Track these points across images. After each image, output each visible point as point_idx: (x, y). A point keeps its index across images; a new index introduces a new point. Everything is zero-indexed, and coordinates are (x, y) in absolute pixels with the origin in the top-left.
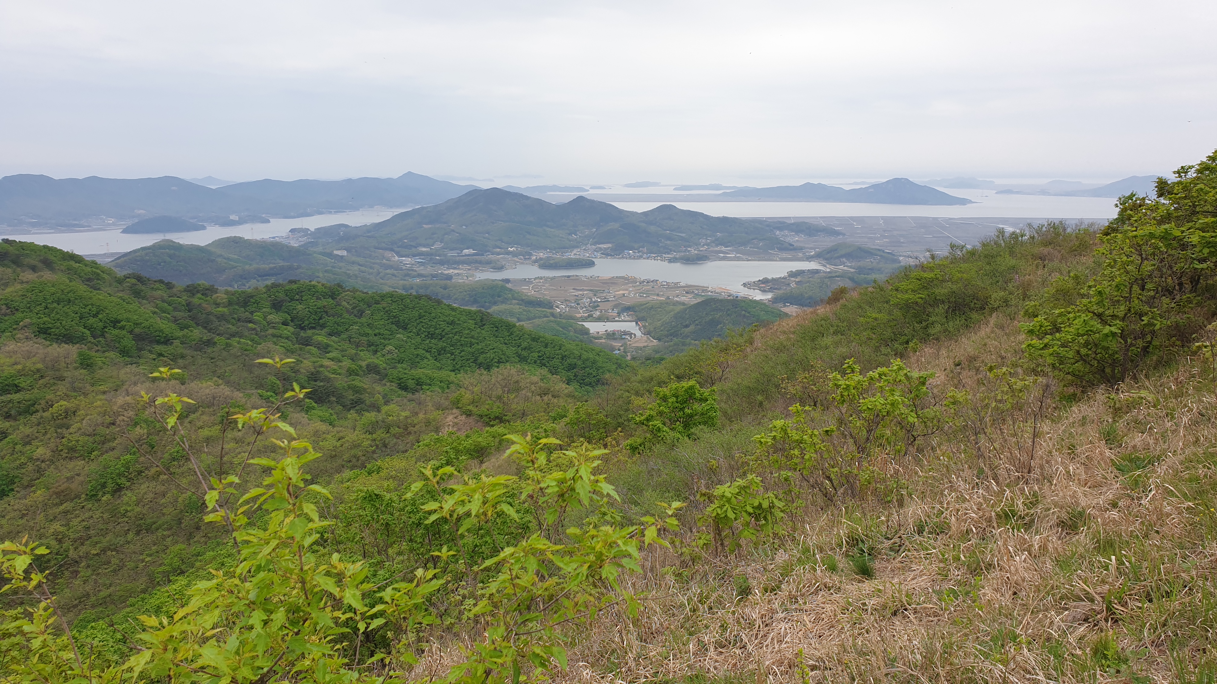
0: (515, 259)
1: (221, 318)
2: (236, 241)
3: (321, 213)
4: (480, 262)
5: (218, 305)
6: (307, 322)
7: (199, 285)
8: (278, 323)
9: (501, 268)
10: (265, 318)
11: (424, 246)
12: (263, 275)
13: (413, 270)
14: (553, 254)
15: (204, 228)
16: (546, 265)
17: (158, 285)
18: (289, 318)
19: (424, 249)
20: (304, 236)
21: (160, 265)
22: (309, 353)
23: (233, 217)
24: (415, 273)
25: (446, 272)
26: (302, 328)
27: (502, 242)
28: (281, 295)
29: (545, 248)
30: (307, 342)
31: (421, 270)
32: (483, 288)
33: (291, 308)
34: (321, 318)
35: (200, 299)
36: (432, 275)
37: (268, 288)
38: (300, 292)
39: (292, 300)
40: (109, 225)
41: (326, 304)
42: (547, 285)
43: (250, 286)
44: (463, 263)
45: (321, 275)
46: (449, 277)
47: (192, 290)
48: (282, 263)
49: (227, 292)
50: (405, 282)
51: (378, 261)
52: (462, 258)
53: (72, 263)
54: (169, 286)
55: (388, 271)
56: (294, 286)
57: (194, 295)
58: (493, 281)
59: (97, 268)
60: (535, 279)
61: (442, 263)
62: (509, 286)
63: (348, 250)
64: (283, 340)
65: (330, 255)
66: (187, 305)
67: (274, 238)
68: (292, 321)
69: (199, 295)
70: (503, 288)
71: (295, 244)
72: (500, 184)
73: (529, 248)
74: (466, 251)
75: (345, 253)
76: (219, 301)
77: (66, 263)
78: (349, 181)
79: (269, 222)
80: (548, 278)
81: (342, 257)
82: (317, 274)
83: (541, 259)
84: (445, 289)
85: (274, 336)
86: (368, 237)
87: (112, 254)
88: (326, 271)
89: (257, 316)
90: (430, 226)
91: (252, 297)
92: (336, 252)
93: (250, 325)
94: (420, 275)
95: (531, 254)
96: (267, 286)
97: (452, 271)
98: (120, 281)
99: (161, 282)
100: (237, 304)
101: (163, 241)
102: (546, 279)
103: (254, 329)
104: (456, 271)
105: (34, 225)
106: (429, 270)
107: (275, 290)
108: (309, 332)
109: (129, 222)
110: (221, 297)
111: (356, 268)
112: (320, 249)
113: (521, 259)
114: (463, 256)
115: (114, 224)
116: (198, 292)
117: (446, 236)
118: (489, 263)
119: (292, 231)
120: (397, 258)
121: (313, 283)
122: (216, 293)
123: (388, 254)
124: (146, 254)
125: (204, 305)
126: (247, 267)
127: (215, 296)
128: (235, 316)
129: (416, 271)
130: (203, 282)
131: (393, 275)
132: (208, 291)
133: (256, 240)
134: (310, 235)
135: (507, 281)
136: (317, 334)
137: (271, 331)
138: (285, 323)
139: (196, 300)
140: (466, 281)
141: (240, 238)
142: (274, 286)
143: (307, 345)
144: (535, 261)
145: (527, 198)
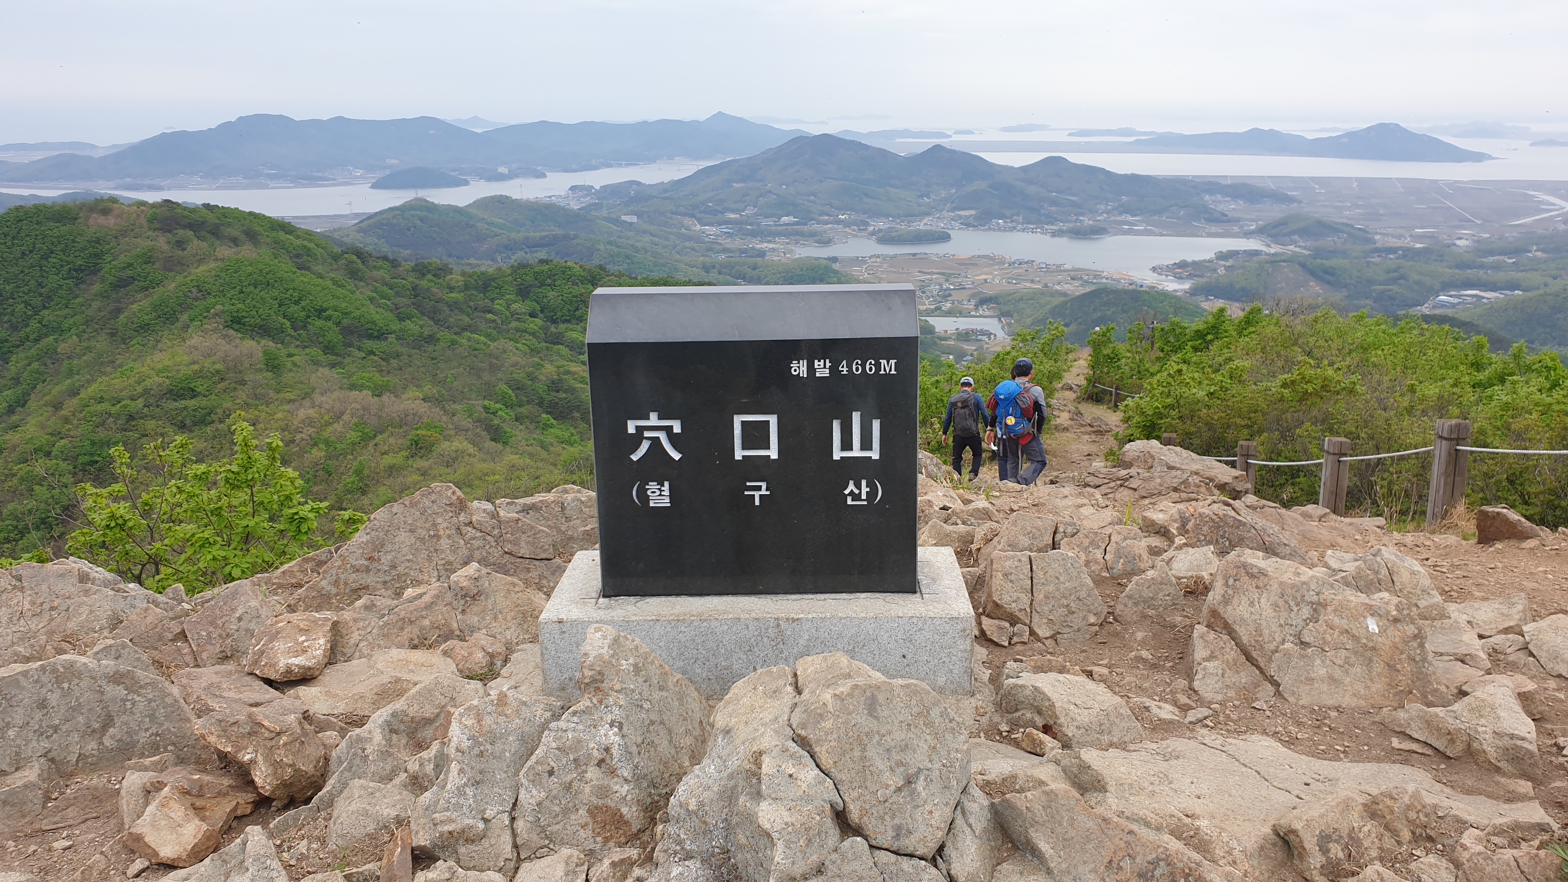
0: (847, 229)
1: (454, 306)
2: (501, 202)
3: (609, 166)
4: (802, 234)
5: (451, 289)
6: (559, 314)
7: (430, 264)
8: (524, 313)
9: (827, 242)
10: (508, 307)
11: (733, 211)
12: (532, 245)
13: (717, 243)
14: (897, 224)
15: (466, 183)
16: (886, 239)
17: (380, 263)
18: (538, 308)
19: (733, 216)
20: (587, 195)
21: (409, 230)
22: (558, 353)
23: (503, 170)
24: (720, 247)
25: (758, 246)
26: (554, 321)
27: (832, 207)
28: (529, 279)
29: (887, 216)
30: (557, 340)
31: (727, 243)
32: (802, 270)
33: (541, 295)
34: (577, 309)
35: (430, 281)
36: (740, 249)
37: (515, 269)
38: (552, 275)
39: (542, 284)
40: (357, 177)
41: (583, 291)
42: (885, 266)
43: (487, 267)
44: (780, 234)
45: (602, 247)
46: (762, 254)
47: (421, 270)
48: (559, 232)
49: (463, 274)
50: (707, 259)
51: (675, 230)
52: (779, 228)
54: (394, 263)
55: (687, 244)
56: (546, 268)
57: (424, 275)
58: (817, 259)
59: (311, 241)
60: (870, 258)
61: (754, 234)
62: (836, 266)
63: (639, 215)
64: (527, 336)
65: (617, 221)
66: (414, 289)
67: (550, 197)
68: (542, 311)
69: (429, 276)
70: (828, 269)
71: (575, 206)
72: (832, 129)
73: (866, 216)
74: (785, 219)
75: (634, 219)
76: (453, 284)
77: (274, 234)
78: (645, 123)
79: (544, 176)
80: (887, 256)
81: (631, 224)
82: (598, 247)
83: (880, 230)
84: (754, 269)
85: (517, 330)
86: (665, 198)
87: (357, 215)
88: (609, 243)
89: (499, 305)
90: (741, 185)
91: (494, 280)
92: (624, 218)
93: (489, 316)
94: (725, 250)
95: (867, 224)
96: (512, 267)
97: (766, 245)
98: (336, 258)
99: (385, 258)
100: (476, 288)
102: (885, 257)
103: (494, 321)
104: (771, 246)
106: (737, 243)
107: (522, 271)
108: (562, 327)
109: (379, 174)
110: (456, 278)
111: (647, 238)
112: (604, 213)
113: (854, 230)
114: (781, 225)
115: (361, 177)
116: (429, 271)
117: (761, 199)
118: (812, 234)
119: (573, 188)
120: (698, 227)
121: (569, 263)
122: (451, 273)
123: (688, 221)
124: (394, 217)
125: (434, 290)
126: (513, 235)
127: (448, 278)
128: (472, 304)
129: (721, 244)
130: (436, 261)
131: (693, 249)
132: (442, 271)
133: (527, 201)
134: (593, 194)
135: (835, 260)
136: (571, 330)
137: (514, 324)
138: (532, 315)
139: (424, 283)
140: (783, 260)
141: (507, 197)
142: (522, 266)
143: (558, 343)
144: (873, 234)
145: (866, 147)
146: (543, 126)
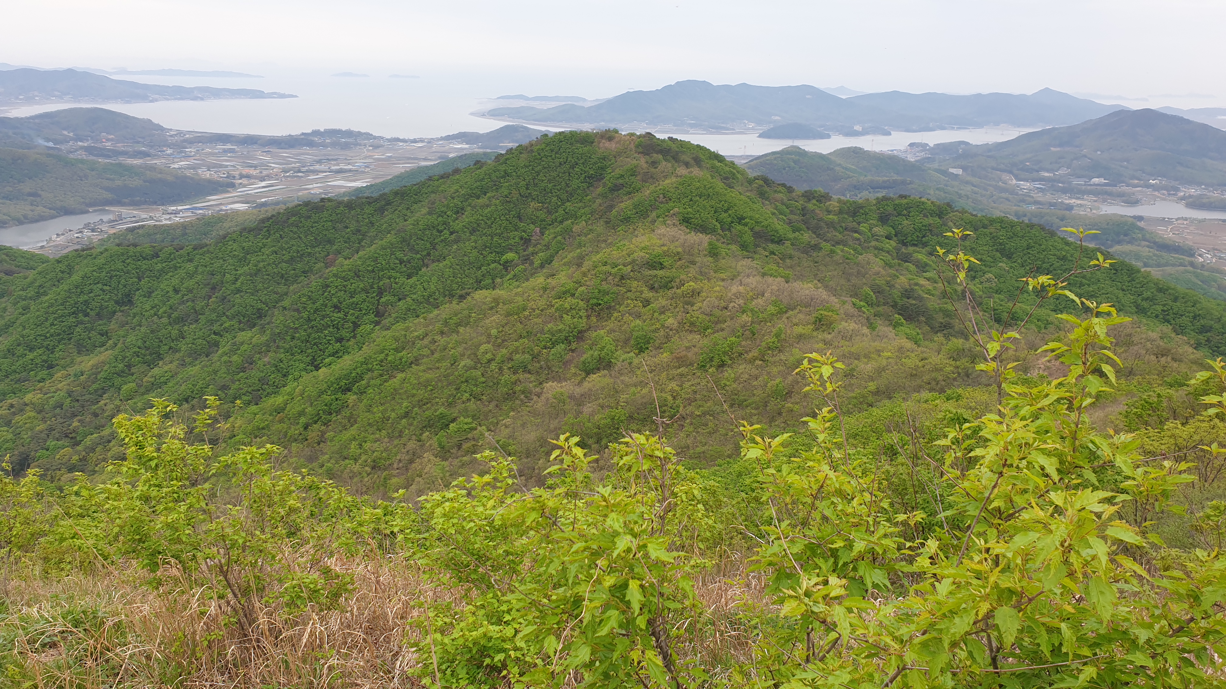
0: (1156, 193)
1: (831, 225)
2: (856, 152)
3: (943, 128)
4: (1110, 194)
5: (829, 212)
6: (910, 238)
7: (816, 191)
8: (882, 236)
9: (1135, 203)
10: (870, 230)
11: (1048, 171)
12: (875, 187)
13: (1029, 196)
14: (1210, 191)
15: (828, 137)
16: (1195, 204)
17: (780, 188)
18: (893, 232)
19: (1046, 174)
20: (922, 151)
21: (784, 169)
22: (907, 269)
23: (858, 128)
24: (1031, 199)
25: (1067, 202)
26: (905, 244)
27: (1144, 172)
28: (890, 209)
29: (1199, 184)
30: (906, 259)
31: (1039, 196)
32: (1108, 224)
33: (897, 223)
34: (924, 236)
35: (815, 205)
36: (1050, 203)
37: (879, 201)
38: (908, 208)
39: (899, 214)
40: (749, 129)
41: (932, 222)
42: (1192, 228)
43: (861, 197)
44: (1089, 193)
45: (932, 192)
46: (1070, 208)
47: (809, 196)
48: (896, 177)
49: (839, 201)
50: (1018, 208)
51: (994, 183)
52: (1089, 187)
53: (716, 162)
54: (790, 190)
55: (1003, 195)
56: (904, 201)
57: (810, 200)
58: (1122, 216)
59: (734, 168)
60: (1177, 220)
61: (1064, 191)
62: (1141, 224)
63: (964, 169)
64: (884, 254)
65: (945, 173)
66: (803, 209)
67: (892, 151)
68: (896, 236)
69: (814, 201)
70: (1133, 226)
71: (911, 158)
72: (1154, 105)
73: (1178, 182)
74: (1096, 180)
75: (960, 172)
76: (831, 208)
77: (711, 162)
78: (979, 96)
79: (890, 134)
80: (1194, 219)
81: (957, 175)
82: (928, 191)
83: (1190, 196)
84: (1062, 220)
85: (876, 248)
86: (989, 157)
87: (748, 156)
88: (937, 189)
89: (864, 227)
90: (1058, 149)
91: (862, 207)
92: (951, 170)
93: (856, 235)
94: (1036, 203)
95: (1177, 190)
96: (878, 198)
97: (1074, 200)
98: (750, 182)
99: (784, 185)
100: (847, 213)
101: (792, 146)
102: (1192, 221)
103: (858, 239)
104: (1079, 202)
105: (692, 126)
106: (1048, 197)
107: (885, 203)
108: (911, 249)
109: (765, 128)
110: (834, 204)
111: (969, 188)
112: (936, 165)
113: (1164, 194)
114: (1091, 185)
115: (753, 129)
116: (814, 198)
117: (1075, 162)
118: (1120, 195)
119: (912, 145)
120: (1014, 182)
121: (923, 199)
122: (830, 200)
123: (1006, 177)
124: (775, 159)
125: (817, 211)
126: (862, 178)
127: (828, 203)
128: (843, 225)
129: (1033, 197)
130: (820, 189)
131: (1007, 199)
132: (823, 198)
133: (875, 152)
134: (928, 150)
135: (1140, 218)
136: (918, 252)
137: (873, 243)
138: (888, 237)
139: (810, 206)
140: (1089, 214)
141: (860, 149)
142: (885, 199)
143: (906, 261)
144: (1182, 198)
145: (1188, 122)
146: (895, 95)
